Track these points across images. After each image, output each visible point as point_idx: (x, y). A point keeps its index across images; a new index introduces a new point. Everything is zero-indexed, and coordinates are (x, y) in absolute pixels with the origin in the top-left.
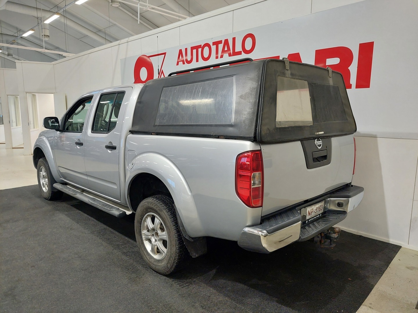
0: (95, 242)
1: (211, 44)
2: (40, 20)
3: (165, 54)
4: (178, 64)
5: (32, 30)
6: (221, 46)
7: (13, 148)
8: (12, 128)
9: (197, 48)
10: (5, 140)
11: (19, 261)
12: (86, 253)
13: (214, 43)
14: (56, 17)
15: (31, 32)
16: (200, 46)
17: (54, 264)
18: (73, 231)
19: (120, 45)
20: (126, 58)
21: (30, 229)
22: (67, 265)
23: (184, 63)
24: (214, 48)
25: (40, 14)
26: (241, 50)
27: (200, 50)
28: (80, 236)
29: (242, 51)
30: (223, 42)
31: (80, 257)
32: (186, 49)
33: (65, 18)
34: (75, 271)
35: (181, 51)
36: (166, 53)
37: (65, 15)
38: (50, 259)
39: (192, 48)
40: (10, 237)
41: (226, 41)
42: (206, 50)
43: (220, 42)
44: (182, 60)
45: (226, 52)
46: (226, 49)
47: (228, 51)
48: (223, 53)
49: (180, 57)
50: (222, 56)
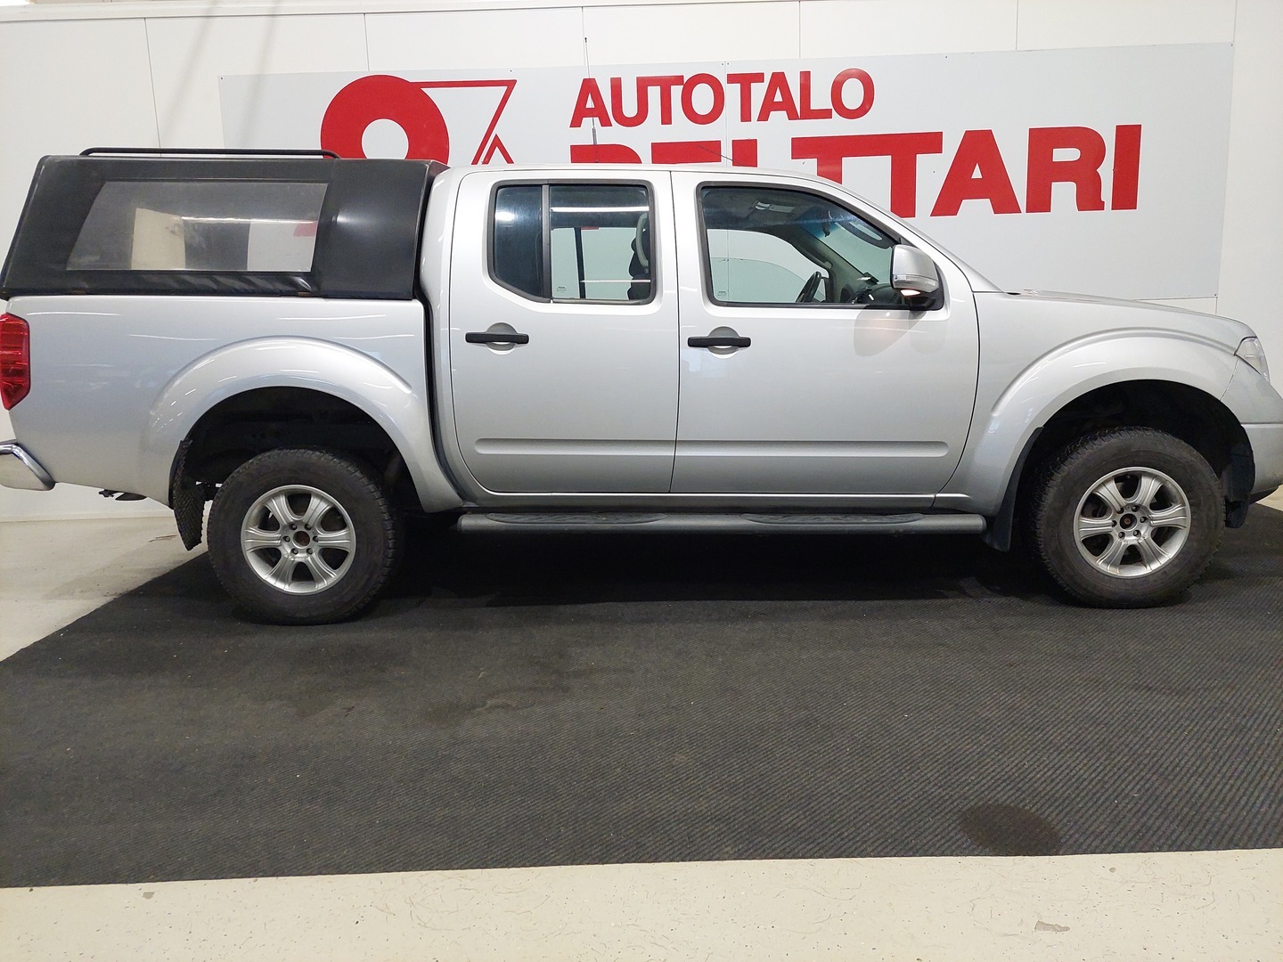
1: (723, 80)
3: (510, 84)
4: (575, 123)
6: (758, 92)
9: (665, 84)
16: (678, 80)
24: (732, 93)
26: (827, 104)
27: (677, 92)
29: (833, 110)
30: (767, 78)
32: (617, 82)
35: (589, 87)
39: (643, 85)
43: (759, 77)
44: (599, 112)
45: (778, 107)
46: (778, 98)
47: (787, 105)
48: (768, 107)
49: (590, 104)
50: (764, 116)
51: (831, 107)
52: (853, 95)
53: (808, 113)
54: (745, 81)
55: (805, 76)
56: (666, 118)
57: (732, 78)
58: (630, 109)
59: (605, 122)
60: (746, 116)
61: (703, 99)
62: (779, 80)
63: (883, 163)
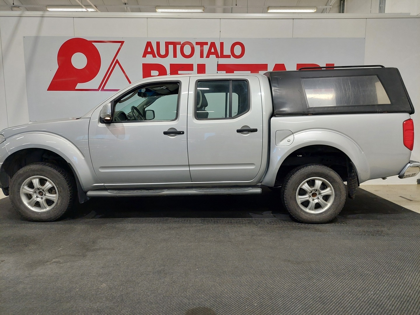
1: (194, 44)
3: (122, 42)
4: (144, 56)
6: (206, 48)
9: (175, 44)
16: (179, 43)
19: (21, 17)
24: (197, 48)
26: (229, 53)
29: (231, 55)
30: (209, 44)
32: (158, 43)
36: (124, 41)
39: (167, 44)
43: (206, 43)
44: (152, 52)
45: (213, 53)
46: (213, 50)
47: (216, 53)
48: (209, 53)
49: (149, 50)
50: (208, 56)
51: (230, 54)
52: (238, 50)
53: (223, 56)
54: (202, 44)
55: (222, 44)
56: (175, 56)
57: (197, 43)
58: (163, 52)
59: (154, 56)
60: (202, 56)
61: (187, 50)
62: (213, 45)
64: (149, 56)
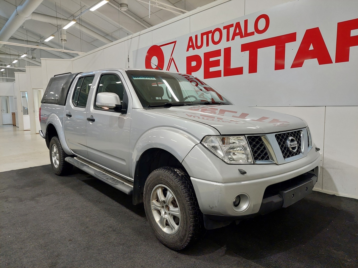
0: (126, 215)
1: (222, 29)
2: (59, 27)
3: (175, 42)
4: (188, 50)
5: (52, 36)
6: (232, 30)
7: (36, 134)
8: (36, 116)
9: (207, 33)
10: (30, 128)
11: (56, 234)
12: (120, 226)
13: (225, 28)
14: (73, 23)
15: (51, 38)
16: (210, 32)
17: (91, 238)
18: (102, 204)
19: (132, 38)
20: (137, 50)
21: (61, 202)
22: (104, 239)
23: (194, 49)
24: (224, 32)
25: (59, 22)
26: (253, 30)
27: (210, 35)
28: (110, 209)
29: (255, 32)
30: (234, 25)
31: (115, 231)
32: (196, 36)
33: (81, 26)
34: (113, 245)
35: (191, 39)
37: (81, 24)
38: (85, 232)
39: (203, 35)
40: (44, 210)
41: (238, 25)
42: (217, 34)
43: (232, 26)
45: (237, 34)
47: (240, 33)
48: (234, 35)
49: (191, 44)
50: (233, 39)
52: (262, 24)
60: (228, 40)
63: (272, 49)
64: (191, 49)
